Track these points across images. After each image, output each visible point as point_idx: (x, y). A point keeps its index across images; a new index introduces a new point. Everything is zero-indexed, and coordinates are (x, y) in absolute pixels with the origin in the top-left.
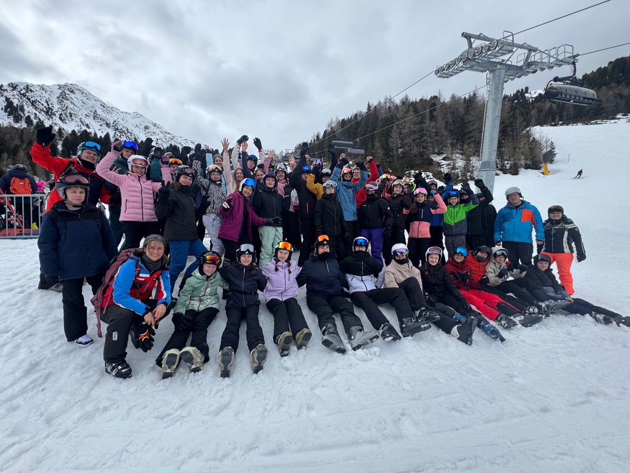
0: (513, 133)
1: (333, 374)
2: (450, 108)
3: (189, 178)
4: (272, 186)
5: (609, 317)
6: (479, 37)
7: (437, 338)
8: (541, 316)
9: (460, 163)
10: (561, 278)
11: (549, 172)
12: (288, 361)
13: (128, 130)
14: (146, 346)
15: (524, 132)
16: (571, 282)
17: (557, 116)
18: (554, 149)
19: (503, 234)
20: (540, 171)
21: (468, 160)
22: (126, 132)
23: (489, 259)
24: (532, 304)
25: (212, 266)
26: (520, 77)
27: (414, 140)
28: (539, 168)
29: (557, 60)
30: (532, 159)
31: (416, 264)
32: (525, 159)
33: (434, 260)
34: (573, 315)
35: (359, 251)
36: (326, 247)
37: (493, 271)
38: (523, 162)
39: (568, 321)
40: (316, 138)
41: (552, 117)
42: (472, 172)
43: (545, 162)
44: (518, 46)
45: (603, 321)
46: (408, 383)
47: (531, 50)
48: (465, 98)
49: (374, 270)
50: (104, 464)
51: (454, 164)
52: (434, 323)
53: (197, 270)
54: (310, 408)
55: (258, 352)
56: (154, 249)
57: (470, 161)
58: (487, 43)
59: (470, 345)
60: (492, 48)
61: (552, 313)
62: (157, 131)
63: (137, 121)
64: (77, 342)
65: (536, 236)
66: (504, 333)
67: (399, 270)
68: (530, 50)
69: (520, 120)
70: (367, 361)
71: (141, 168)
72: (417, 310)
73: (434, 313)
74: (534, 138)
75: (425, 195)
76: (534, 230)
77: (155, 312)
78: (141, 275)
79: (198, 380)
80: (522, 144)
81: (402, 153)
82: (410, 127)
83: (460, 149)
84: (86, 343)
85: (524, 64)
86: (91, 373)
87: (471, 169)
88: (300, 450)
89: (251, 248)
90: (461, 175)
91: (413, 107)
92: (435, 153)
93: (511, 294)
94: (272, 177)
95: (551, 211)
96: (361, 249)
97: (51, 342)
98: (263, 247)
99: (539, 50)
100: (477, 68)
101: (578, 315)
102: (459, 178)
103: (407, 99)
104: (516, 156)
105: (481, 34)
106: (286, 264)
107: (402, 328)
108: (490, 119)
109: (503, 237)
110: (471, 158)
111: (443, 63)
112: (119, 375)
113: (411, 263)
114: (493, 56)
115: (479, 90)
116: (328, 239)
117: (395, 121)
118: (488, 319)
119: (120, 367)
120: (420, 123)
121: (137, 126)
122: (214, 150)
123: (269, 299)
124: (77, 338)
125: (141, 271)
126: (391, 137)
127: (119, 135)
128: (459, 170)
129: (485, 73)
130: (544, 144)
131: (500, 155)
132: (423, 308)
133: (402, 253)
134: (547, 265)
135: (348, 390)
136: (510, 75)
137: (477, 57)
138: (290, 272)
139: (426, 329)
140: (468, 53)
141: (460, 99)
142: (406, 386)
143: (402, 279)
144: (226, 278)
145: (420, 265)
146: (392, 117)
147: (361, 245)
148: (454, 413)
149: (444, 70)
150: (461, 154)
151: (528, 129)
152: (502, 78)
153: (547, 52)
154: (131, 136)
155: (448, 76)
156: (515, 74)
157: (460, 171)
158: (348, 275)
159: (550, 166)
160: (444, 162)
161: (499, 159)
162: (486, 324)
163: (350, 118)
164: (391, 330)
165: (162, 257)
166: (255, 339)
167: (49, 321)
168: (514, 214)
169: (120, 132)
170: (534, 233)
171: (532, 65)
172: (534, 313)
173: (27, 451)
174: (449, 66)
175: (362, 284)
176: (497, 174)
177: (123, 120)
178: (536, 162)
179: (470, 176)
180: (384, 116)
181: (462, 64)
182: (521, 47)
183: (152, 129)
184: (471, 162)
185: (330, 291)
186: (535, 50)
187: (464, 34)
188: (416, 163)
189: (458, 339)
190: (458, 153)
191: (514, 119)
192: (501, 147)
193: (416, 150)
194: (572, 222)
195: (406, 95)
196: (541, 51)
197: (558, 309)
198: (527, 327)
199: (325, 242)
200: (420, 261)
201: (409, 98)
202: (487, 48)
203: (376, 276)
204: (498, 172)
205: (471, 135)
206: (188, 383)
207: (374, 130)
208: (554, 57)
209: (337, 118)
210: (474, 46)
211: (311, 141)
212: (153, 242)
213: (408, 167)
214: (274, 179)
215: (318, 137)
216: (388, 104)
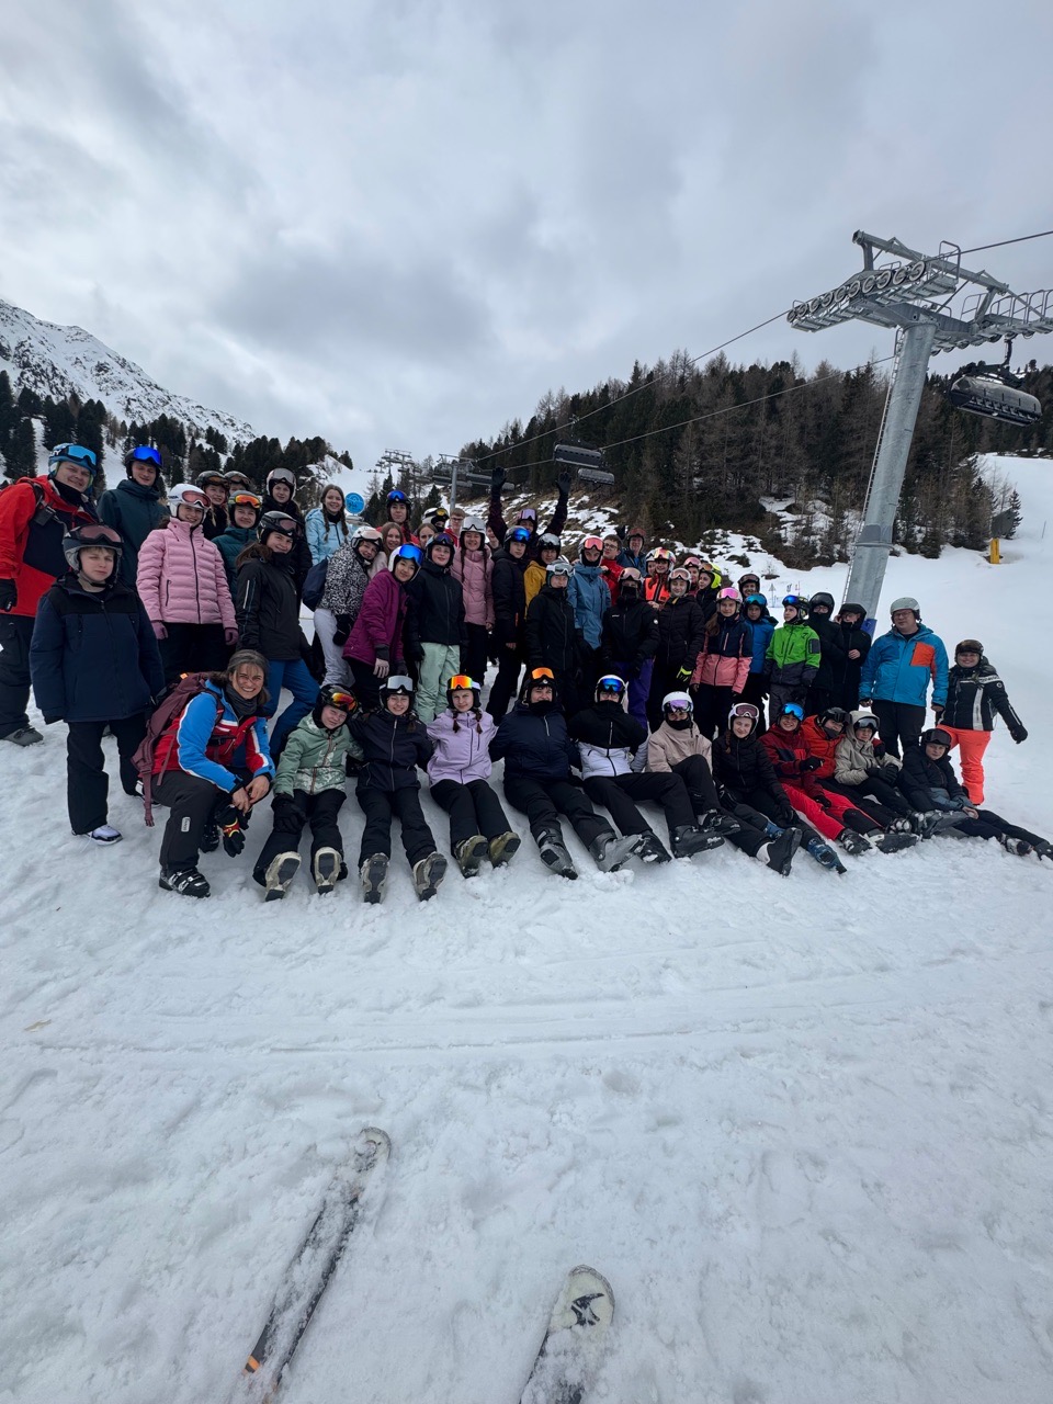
0: (940, 465)
1: (554, 908)
2: (814, 394)
3: (286, 538)
4: (443, 563)
5: (1026, 843)
6: (890, 246)
7: (732, 862)
8: (914, 835)
9: (822, 522)
10: (965, 774)
11: (1001, 557)
12: (478, 884)
13: (54, 369)
14: (234, 846)
15: (963, 464)
16: (981, 782)
17: (1035, 435)
18: (1018, 508)
19: (876, 686)
20: (984, 553)
21: (838, 517)
22: (51, 375)
23: (845, 733)
24: (903, 815)
25: (339, 712)
26: (964, 346)
27: (728, 460)
28: (981, 548)
29: (1043, 318)
30: (970, 527)
31: (707, 733)
32: (957, 526)
33: (743, 729)
34: (972, 838)
35: (606, 702)
36: (545, 690)
37: (848, 757)
38: (950, 532)
39: (959, 847)
40: (511, 433)
41: (1024, 436)
42: (844, 544)
43: (996, 535)
44: (969, 275)
45: (1016, 851)
46: (678, 925)
47: (995, 288)
48: (848, 374)
49: (631, 739)
50: (208, 1010)
51: (809, 522)
52: (727, 837)
53: (310, 717)
54: (518, 953)
55: (432, 864)
56: (247, 678)
57: (844, 518)
58: (906, 262)
59: (787, 875)
60: (913, 276)
61: (936, 833)
62: (129, 379)
63: (79, 350)
64: (93, 836)
65: (933, 695)
66: (845, 860)
67: (673, 741)
68: (991, 289)
69: (957, 436)
70: (612, 891)
71: (197, 510)
72: (702, 814)
73: (730, 820)
74: (980, 479)
75: (737, 603)
76: (931, 683)
77: (251, 789)
78: (224, 722)
79: (328, 906)
80: (955, 490)
81: (701, 487)
82: (722, 431)
83: (825, 491)
84: (110, 839)
85: (976, 318)
86: (134, 887)
87: (842, 537)
88: (509, 1003)
89: (407, 682)
90: (821, 548)
91: (733, 384)
92: (772, 495)
93: (872, 797)
94: (446, 545)
95: (962, 649)
96: (610, 698)
97: (42, 834)
98: (421, 683)
99: (1010, 292)
100: (877, 316)
101: (980, 838)
102: (817, 556)
103: (722, 361)
104: (939, 516)
105: (894, 239)
106: (472, 716)
107: (673, 842)
108: (891, 435)
109: (876, 691)
110: (846, 513)
111: (807, 295)
112: (190, 891)
113: (696, 729)
114: (914, 294)
115: (878, 365)
116: (552, 677)
117: (692, 413)
118: (822, 837)
119: (191, 879)
120: (745, 423)
121: (77, 361)
122: (269, 439)
123: (438, 779)
124: (93, 830)
125: (225, 716)
126: (679, 449)
127: (32, 379)
128: (818, 537)
129: (894, 330)
130: (998, 496)
131: (906, 511)
132: (712, 811)
133: (680, 709)
134: (943, 750)
135: (581, 931)
136: (945, 340)
137: (880, 293)
138: (480, 731)
139: (715, 845)
140: (862, 281)
141: (838, 374)
142: (673, 929)
143: (680, 759)
144: (358, 737)
145: (716, 735)
146: (686, 402)
147: (610, 691)
148: (745, 967)
149: (808, 312)
150: (827, 502)
151: (970, 459)
152: (926, 347)
153: (1024, 298)
154: (63, 385)
155: (815, 327)
156: (955, 339)
157: (820, 540)
158: (582, 745)
159: (1004, 545)
160: (789, 517)
161: (902, 519)
162: (818, 843)
163: (591, 394)
164: (655, 844)
165: (259, 695)
166: (420, 844)
167: (24, 798)
168: (901, 650)
169: (35, 374)
170: (930, 689)
171: (991, 323)
172: (903, 830)
173: (75, 990)
174: (820, 306)
175: (606, 763)
176: (894, 553)
177: (42, 343)
178: (979, 533)
179: (839, 552)
180: (667, 397)
181: (847, 304)
182: (975, 278)
183: (116, 374)
184: (845, 521)
185: (549, 771)
186: (1002, 289)
187: (859, 236)
188: (729, 513)
189: (768, 865)
190: (819, 499)
191: (945, 433)
192: (912, 494)
193: (730, 483)
194: (993, 672)
195: (722, 354)
196: (1012, 295)
197: (947, 827)
198: (887, 852)
199: (545, 682)
200: (717, 728)
201: (727, 361)
202: (902, 274)
203: (634, 751)
204: (898, 548)
205: (852, 460)
206: (311, 909)
207: (643, 428)
208: (1037, 312)
209: (563, 391)
210: (877, 265)
211: (499, 440)
212: (245, 666)
213: (710, 521)
214: (448, 550)
215: (515, 431)
216: (680, 372)
